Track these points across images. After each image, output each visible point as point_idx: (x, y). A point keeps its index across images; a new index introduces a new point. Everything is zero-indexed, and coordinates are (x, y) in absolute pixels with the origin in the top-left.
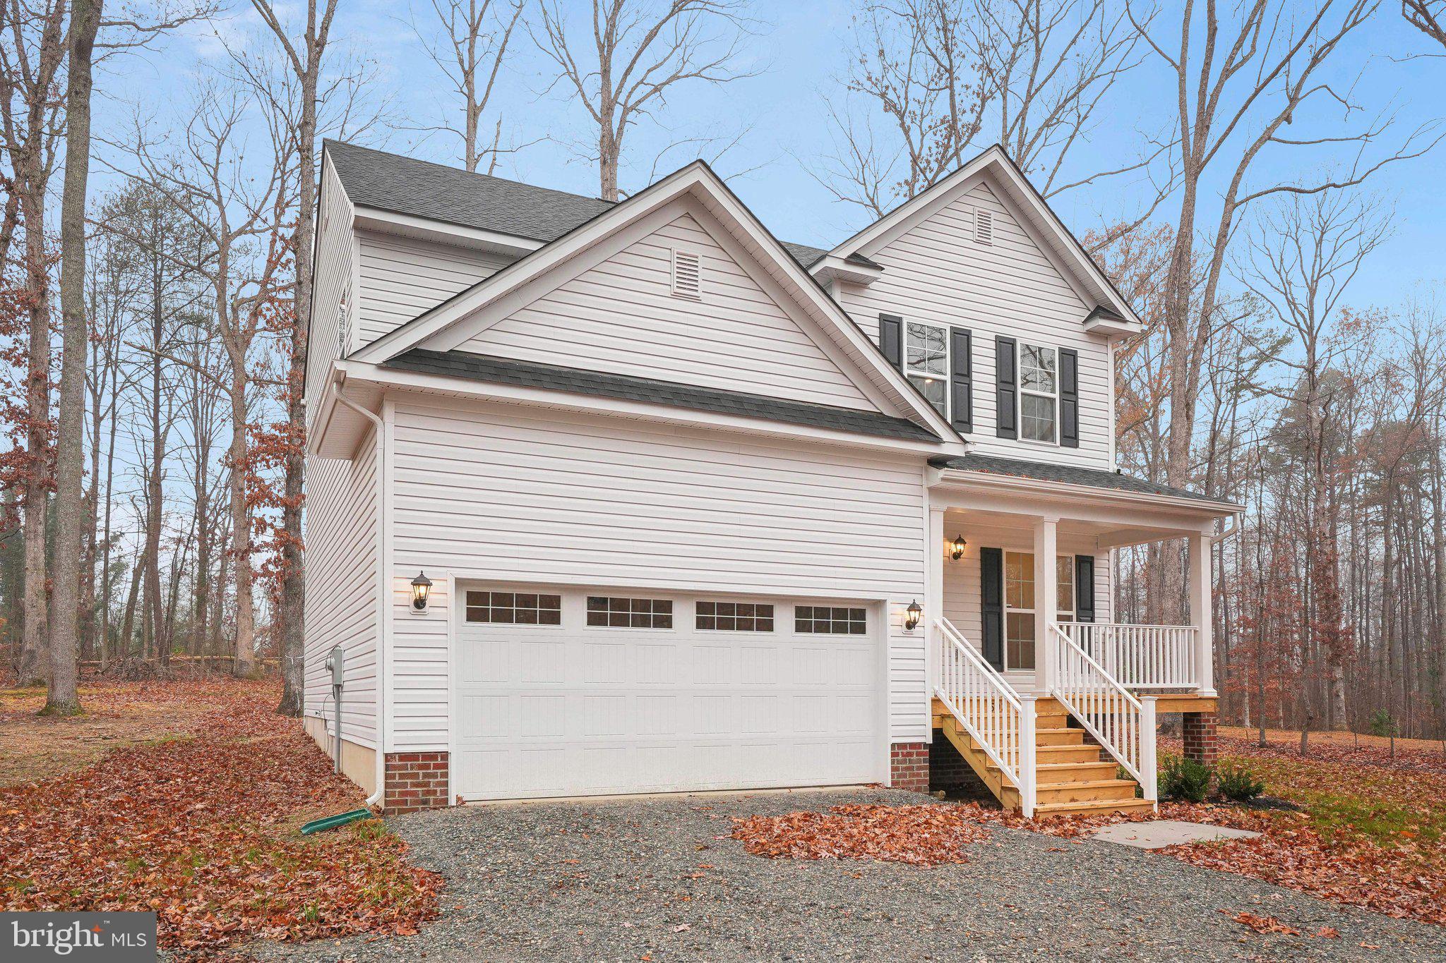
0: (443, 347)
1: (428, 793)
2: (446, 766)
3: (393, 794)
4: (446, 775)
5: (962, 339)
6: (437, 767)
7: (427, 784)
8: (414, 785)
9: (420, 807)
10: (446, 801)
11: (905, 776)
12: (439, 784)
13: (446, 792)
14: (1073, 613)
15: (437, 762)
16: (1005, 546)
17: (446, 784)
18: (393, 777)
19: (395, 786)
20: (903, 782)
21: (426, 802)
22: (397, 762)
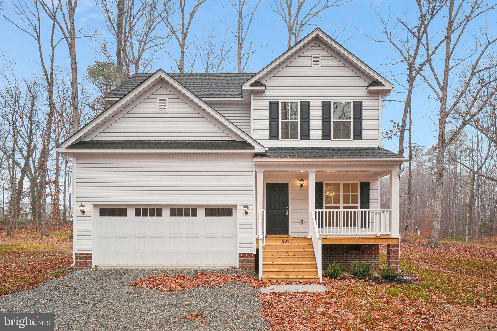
0: (88, 140)
1: (87, 264)
2: (91, 257)
3: (78, 264)
4: (91, 259)
5: (305, 105)
6: (89, 257)
7: (87, 262)
8: (83, 262)
9: (85, 268)
10: (92, 266)
11: (245, 265)
12: (90, 262)
13: (92, 264)
14: (359, 205)
15: (89, 255)
16: (326, 180)
17: (92, 262)
18: (78, 259)
19: (78, 262)
20: (244, 267)
21: (86, 266)
22: (79, 255)
